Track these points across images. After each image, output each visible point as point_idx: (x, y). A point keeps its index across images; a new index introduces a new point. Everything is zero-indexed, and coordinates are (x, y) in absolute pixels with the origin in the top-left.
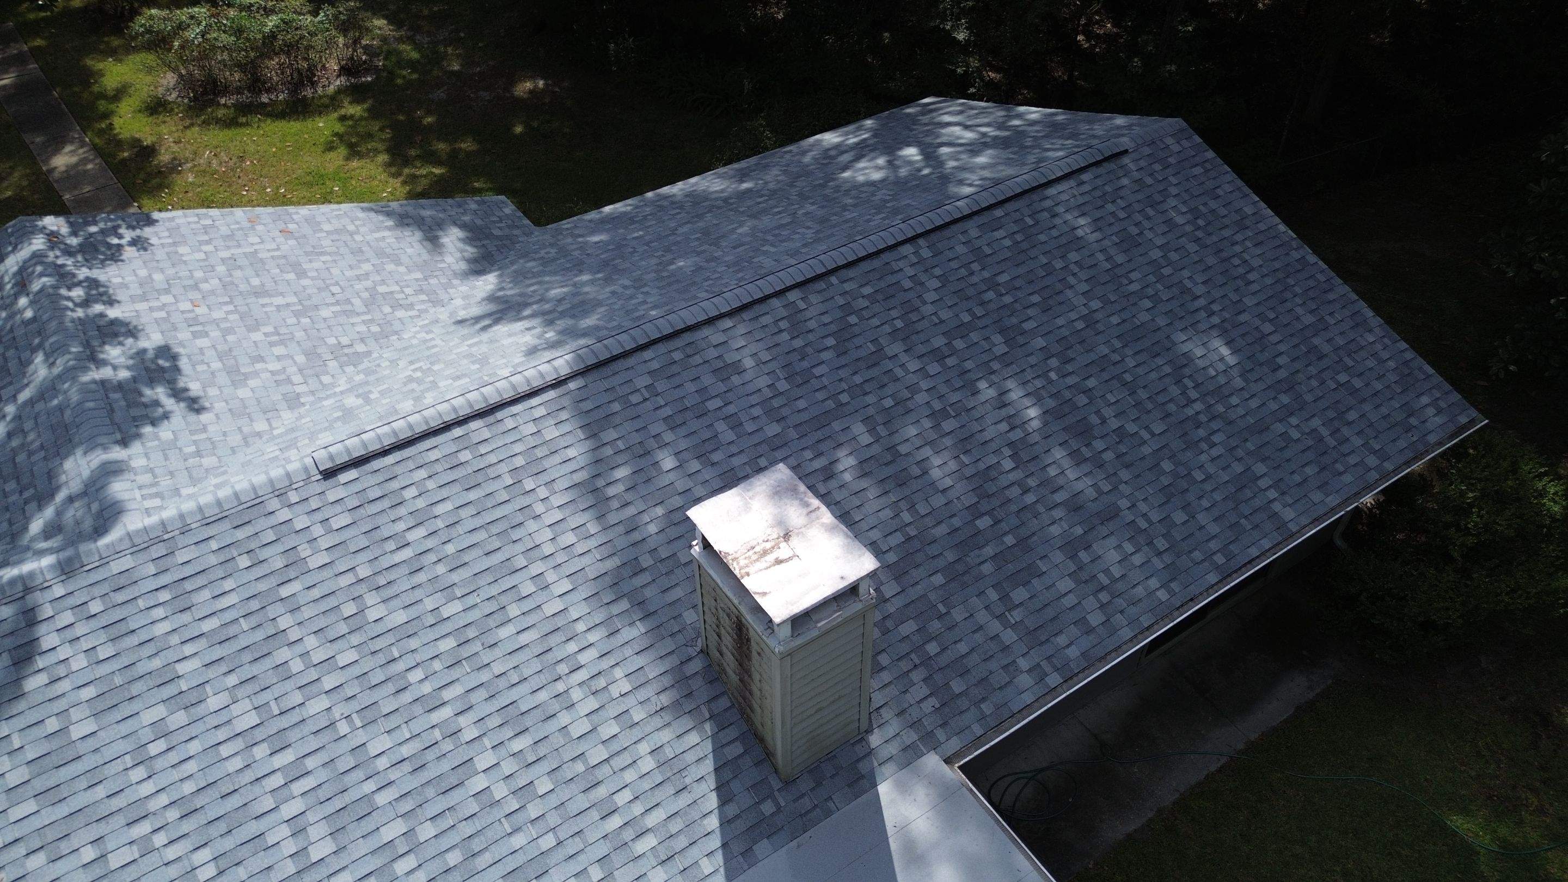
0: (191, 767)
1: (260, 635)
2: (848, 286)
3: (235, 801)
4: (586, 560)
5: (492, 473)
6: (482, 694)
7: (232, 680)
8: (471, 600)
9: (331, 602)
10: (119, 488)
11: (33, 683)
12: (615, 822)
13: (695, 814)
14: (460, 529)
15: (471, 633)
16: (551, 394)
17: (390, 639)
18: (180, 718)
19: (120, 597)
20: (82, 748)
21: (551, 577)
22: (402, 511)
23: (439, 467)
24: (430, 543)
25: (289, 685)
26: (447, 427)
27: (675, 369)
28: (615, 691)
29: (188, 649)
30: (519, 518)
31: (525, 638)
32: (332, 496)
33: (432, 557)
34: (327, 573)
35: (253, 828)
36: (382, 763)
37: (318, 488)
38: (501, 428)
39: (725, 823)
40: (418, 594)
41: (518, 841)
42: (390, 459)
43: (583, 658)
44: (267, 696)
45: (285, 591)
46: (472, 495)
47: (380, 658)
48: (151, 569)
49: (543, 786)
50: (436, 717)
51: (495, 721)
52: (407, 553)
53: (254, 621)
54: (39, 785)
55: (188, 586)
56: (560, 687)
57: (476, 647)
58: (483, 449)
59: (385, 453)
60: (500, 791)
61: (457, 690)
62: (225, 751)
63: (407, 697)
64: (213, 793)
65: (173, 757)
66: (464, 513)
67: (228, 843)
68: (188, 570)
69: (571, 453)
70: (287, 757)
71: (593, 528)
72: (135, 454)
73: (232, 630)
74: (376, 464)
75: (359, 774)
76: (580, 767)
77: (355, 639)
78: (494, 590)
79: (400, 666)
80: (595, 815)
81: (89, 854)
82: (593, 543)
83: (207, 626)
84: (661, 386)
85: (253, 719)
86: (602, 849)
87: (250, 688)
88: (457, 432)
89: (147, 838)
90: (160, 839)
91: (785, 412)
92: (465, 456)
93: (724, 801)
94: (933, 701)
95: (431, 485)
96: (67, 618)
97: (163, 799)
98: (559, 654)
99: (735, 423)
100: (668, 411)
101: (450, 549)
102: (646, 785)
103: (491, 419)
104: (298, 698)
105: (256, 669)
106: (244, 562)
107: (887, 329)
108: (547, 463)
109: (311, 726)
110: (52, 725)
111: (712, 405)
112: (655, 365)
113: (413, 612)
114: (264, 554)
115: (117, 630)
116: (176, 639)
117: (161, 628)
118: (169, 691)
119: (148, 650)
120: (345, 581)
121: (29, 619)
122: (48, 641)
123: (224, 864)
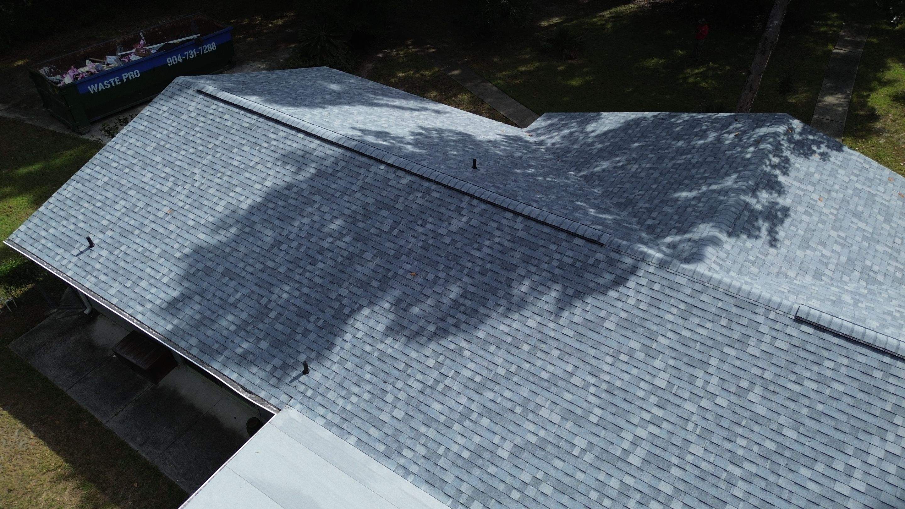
0: (626, 377)
1: (699, 356)
3: (627, 406)
5: (883, 395)
6: (763, 484)
7: (672, 362)
8: (803, 439)
9: (740, 373)
10: (710, 251)
11: (613, 294)
14: (835, 404)
15: (787, 453)
17: (748, 414)
18: (641, 356)
19: (668, 291)
20: (604, 332)
21: (857, 474)
22: (816, 368)
23: (857, 366)
24: (812, 395)
25: (689, 387)
26: (884, 352)
29: (670, 334)
30: (874, 430)
31: (811, 485)
32: (789, 331)
33: (807, 402)
34: (751, 360)
35: (622, 423)
36: (690, 458)
37: (787, 321)
40: (781, 410)
42: (836, 340)
44: (677, 382)
45: (726, 350)
46: (860, 395)
47: (735, 418)
48: (689, 292)
50: (731, 468)
52: (797, 388)
53: (703, 348)
54: (580, 329)
55: (695, 311)
57: (783, 462)
58: (891, 380)
59: (836, 335)
61: (753, 469)
62: (643, 385)
63: (728, 445)
64: (623, 395)
65: (625, 367)
66: (846, 399)
67: (610, 418)
68: (701, 305)
70: (658, 412)
72: (729, 243)
73: (691, 344)
74: (826, 336)
75: (677, 451)
77: (733, 399)
78: (820, 448)
79: (739, 430)
81: (570, 368)
83: (685, 333)
85: (663, 385)
87: (674, 372)
88: (887, 359)
89: (590, 384)
90: (592, 390)
92: (878, 374)
95: (844, 370)
96: (644, 282)
97: (607, 377)
101: (820, 407)
104: (686, 395)
105: (684, 368)
106: (724, 322)
109: (679, 412)
110: (603, 314)
113: (770, 415)
114: (734, 326)
115: (654, 302)
116: (669, 326)
117: (669, 317)
118: (648, 342)
119: (657, 320)
120: (755, 371)
121: (633, 270)
122: (631, 284)
123: (601, 423)
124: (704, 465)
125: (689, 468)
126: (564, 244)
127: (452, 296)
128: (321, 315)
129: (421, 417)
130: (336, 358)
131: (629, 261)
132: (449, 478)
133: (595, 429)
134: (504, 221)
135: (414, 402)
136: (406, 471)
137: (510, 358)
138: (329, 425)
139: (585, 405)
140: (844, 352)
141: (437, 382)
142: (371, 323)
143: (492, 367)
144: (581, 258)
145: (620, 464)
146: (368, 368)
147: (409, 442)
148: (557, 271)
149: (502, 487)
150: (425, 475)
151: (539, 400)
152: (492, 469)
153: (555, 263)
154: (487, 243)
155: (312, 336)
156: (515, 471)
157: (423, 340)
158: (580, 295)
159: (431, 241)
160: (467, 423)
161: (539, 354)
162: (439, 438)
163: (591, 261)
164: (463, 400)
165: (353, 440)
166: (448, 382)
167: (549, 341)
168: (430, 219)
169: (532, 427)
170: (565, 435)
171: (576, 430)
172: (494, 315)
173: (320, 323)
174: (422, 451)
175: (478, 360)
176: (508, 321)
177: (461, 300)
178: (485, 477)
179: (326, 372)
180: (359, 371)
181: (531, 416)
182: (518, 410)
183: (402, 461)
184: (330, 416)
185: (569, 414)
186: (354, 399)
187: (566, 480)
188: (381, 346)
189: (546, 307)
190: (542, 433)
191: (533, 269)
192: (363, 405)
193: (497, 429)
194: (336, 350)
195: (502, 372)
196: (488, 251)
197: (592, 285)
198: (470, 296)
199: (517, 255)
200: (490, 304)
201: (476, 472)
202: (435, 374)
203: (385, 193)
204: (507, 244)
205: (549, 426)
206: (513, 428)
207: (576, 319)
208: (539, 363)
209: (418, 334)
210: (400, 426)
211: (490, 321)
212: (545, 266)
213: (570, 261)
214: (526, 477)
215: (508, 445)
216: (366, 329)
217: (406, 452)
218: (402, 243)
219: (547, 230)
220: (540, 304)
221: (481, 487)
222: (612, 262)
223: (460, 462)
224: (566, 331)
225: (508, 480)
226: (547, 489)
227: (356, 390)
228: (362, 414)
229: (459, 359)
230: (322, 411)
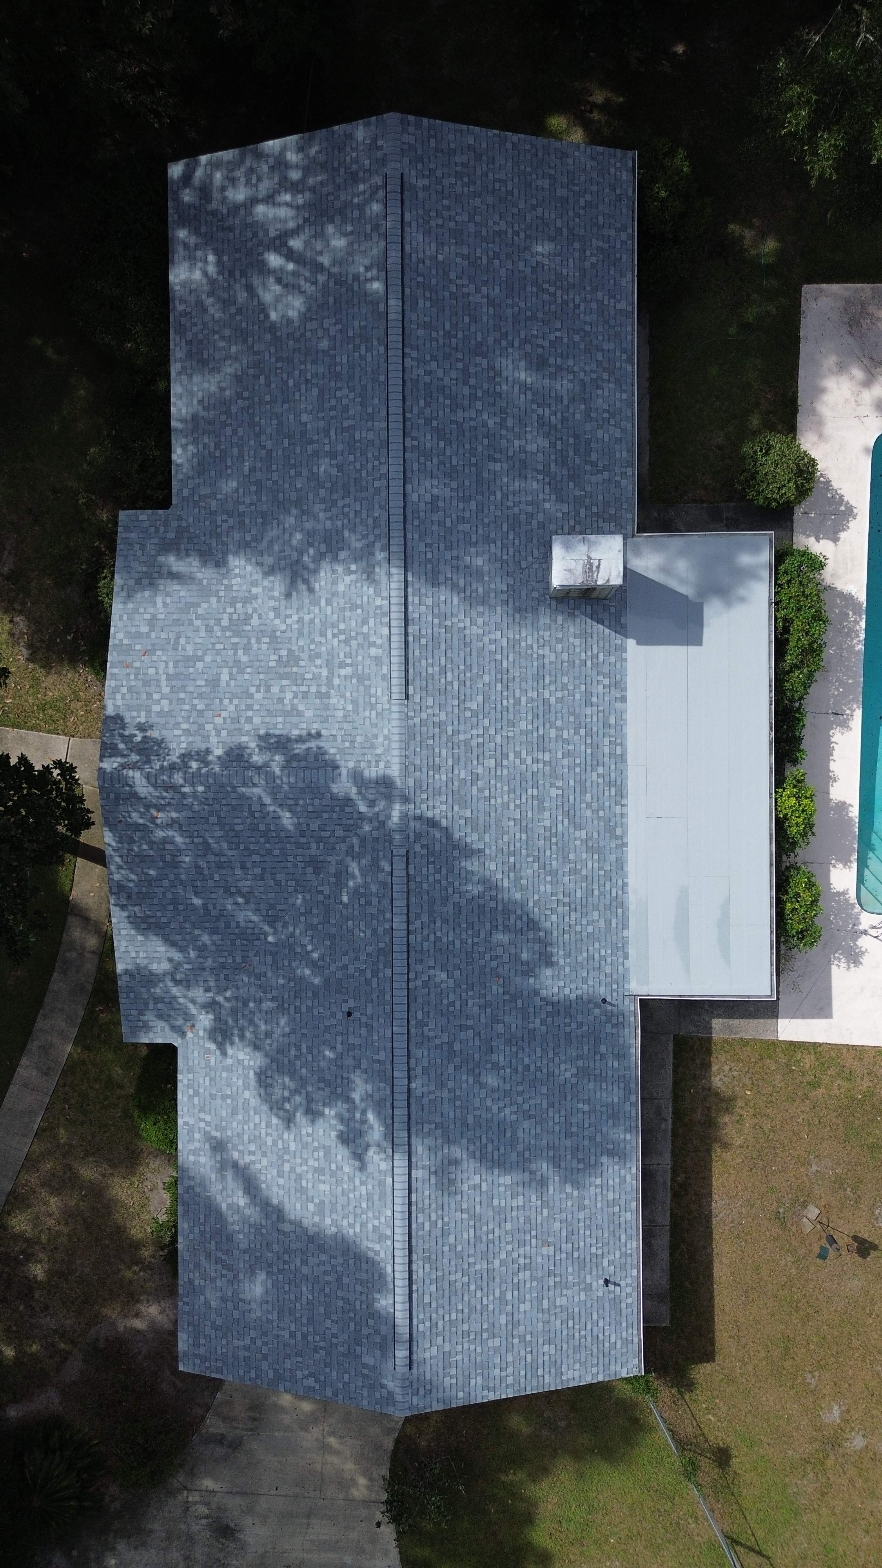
0: (499, 785)
1: (462, 748)
3: (518, 777)
4: (492, 620)
5: (436, 635)
6: (523, 683)
7: (475, 762)
8: (486, 671)
9: (462, 719)
10: (371, 773)
11: (444, 823)
12: (589, 663)
13: (601, 636)
14: (455, 660)
15: (499, 676)
16: (410, 590)
17: (487, 705)
18: (480, 783)
19: (424, 787)
20: (475, 815)
21: (492, 637)
22: (437, 677)
23: (424, 654)
24: (456, 674)
25: (486, 745)
26: (406, 642)
27: (422, 528)
28: (547, 638)
29: (456, 772)
30: (462, 635)
31: (511, 659)
32: (417, 700)
33: (462, 676)
34: (450, 716)
35: (529, 774)
36: (530, 727)
37: (411, 704)
38: (416, 620)
39: (609, 627)
40: (474, 687)
41: (577, 696)
42: (411, 671)
43: (529, 642)
44: (487, 754)
45: (450, 733)
46: (443, 647)
47: (493, 711)
48: (418, 773)
49: (565, 680)
50: (523, 702)
51: (535, 684)
52: (456, 684)
53: (456, 747)
54: (481, 831)
55: (431, 764)
56: (535, 656)
57: (505, 677)
58: (423, 633)
59: (406, 671)
60: (559, 695)
61: (518, 691)
62: (499, 773)
63: (511, 709)
64: (511, 782)
65: (493, 790)
66: (449, 655)
67: (530, 783)
68: (425, 762)
69: (442, 598)
70: (511, 756)
71: (480, 609)
73: (456, 756)
74: (411, 677)
75: (529, 736)
76: (566, 664)
77: (481, 717)
78: (487, 660)
79: (499, 706)
80: (583, 668)
81: (511, 823)
82: (486, 613)
83: (450, 762)
84: (429, 541)
85: (493, 762)
86: (595, 672)
87: (481, 758)
88: (410, 639)
89: (515, 806)
90: (518, 802)
91: (467, 493)
92: (423, 641)
93: (603, 624)
94: (612, 524)
95: (430, 661)
96: (424, 807)
97: (506, 797)
98: (523, 651)
99: (462, 520)
100: (442, 546)
101: (462, 667)
102: (583, 646)
103: (410, 622)
104: (493, 744)
105: (475, 753)
106: (431, 742)
108: (442, 610)
109: (505, 744)
110: (462, 822)
111: (448, 524)
112: (416, 536)
113: (481, 693)
114: (430, 734)
115: (438, 792)
116: (450, 775)
117: (444, 778)
118: (469, 783)
119: (450, 785)
120: (456, 711)
121: (419, 818)
122: (430, 814)
123: (536, 786)
124: (530, 718)
125: (535, 725)
126: (418, 880)
127: (500, 936)
128: (562, 1025)
129: (590, 899)
130: (585, 986)
131: (412, 824)
132: (613, 857)
133: (541, 788)
134: (419, 939)
135: (584, 911)
136: (625, 885)
137: (524, 865)
138: (626, 956)
139: (530, 801)
140: (417, 664)
141: (564, 904)
142: (549, 982)
143: (536, 874)
144: (425, 861)
145: (553, 764)
146: (579, 959)
147: (608, 896)
148: (444, 871)
149: (601, 824)
150: (619, 872)
151: (542, 831)
152: (595, 835)
153: (438, 877)
154: (445, 940)
155: (580, 1018)
156: (589, 821)
157: (542, 934)
158: (456, 846)
159: (464, 986)
160: (578, 867)
161: (512, 848)
162: (596, 879)
163: (425, 852)
164: (566, 879)
165: (625, 933)
166: (561, 897)
167: (500, 847)
168: (445, 1001)
169: (560, 826)
170: (554, 804)
171: (547, 799)
172: (500, 896)
173: (568, 1021)
174: (608, 883)
175: (536, 886)
176: (500, 883)
177: (500, 927)
178: (602, 837)
179: (597, 986)
180: (585, 963)
181: (554, 831)
182: (554, 840)
183: (620, 893)
184: (621, 960)
185: (541, 809)
186: (603, 953)
187: (578, 789)
188: (561, 961)
189: (476, 864)
190: (560, 818)
191: (450, 890)
192: (603, 944)
193: (572, 847)
194: (579, 992)
195: (536, 865)
196: (451, 934)
197: (444, 840)
198: (494, 923)
199: (444, 909)
200: (493, 904)
201: (602, 844)
202: (560, 909)
203: (439, 1061)
204: (438, 924)
205: (554, 816)
206: (566, 836)
207: (475, 837)
208: (518, 845)
209: (540, 940)
210: (602, 908)
211: (506, 897)
212: (444, 883)
213: (431, 867)
214: (589, 813)
215: (577, 834)
216: (555, 982)
217: (614, 894)
218: (476, 1009)
219: (412, 899)
220: (475, 869)
221: (608, 835)
222: (419, 836)
223: (602, 857)
224: (487, 839)
225: (596, 822)
226: (588, 797)
227: (596, 956)
228: (609, 940)
229: (542, 899)
230: (620, 968)
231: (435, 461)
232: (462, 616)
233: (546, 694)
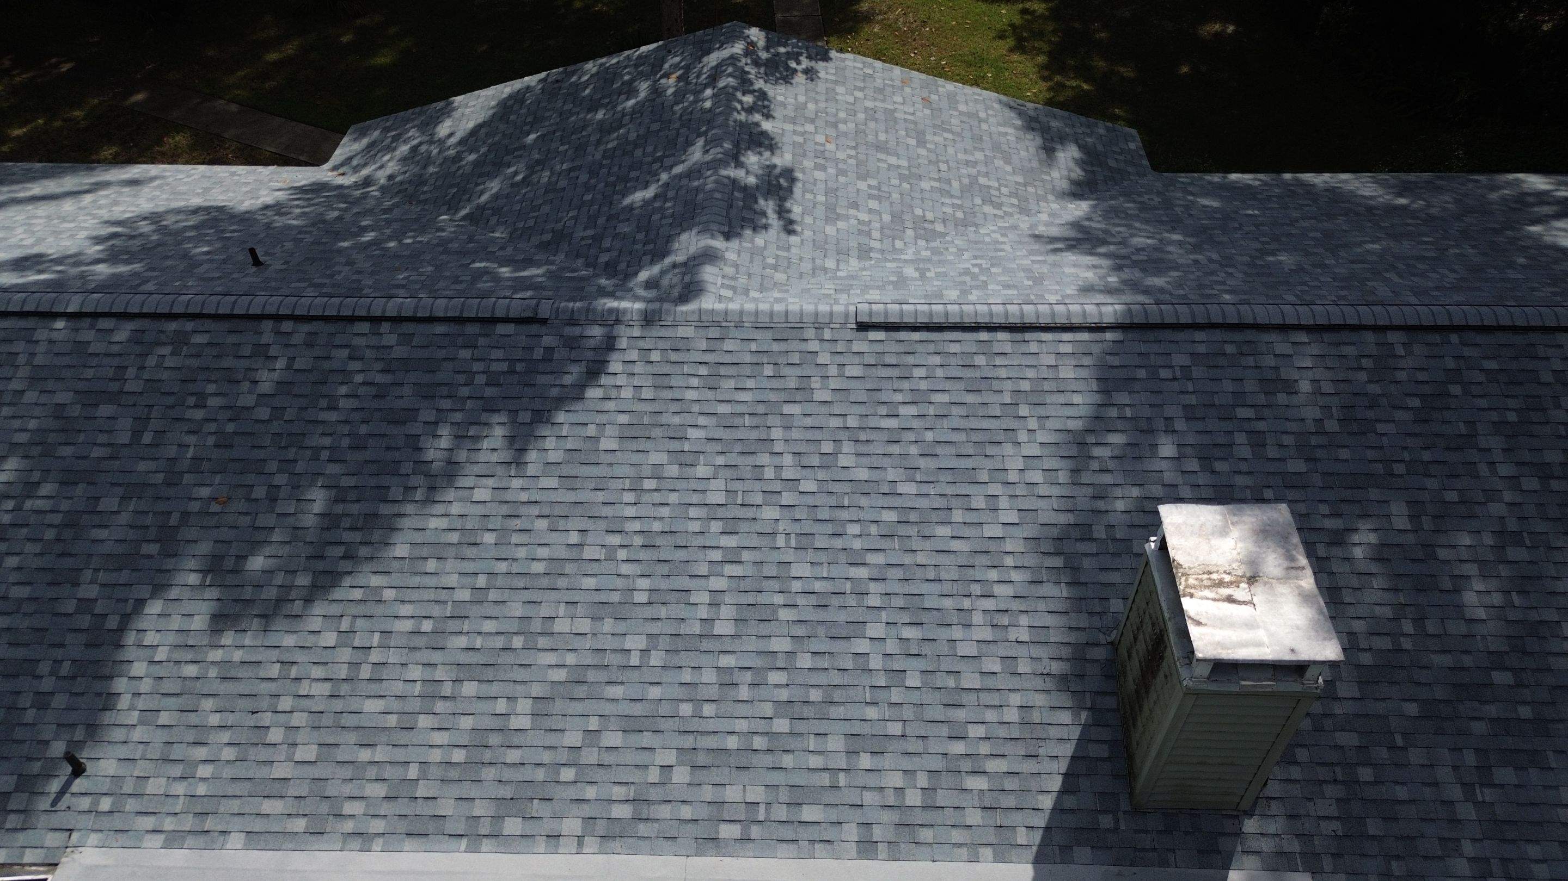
0: (665, 512)
1: (754, 435)
2: (1467, 352)
3: (681, 555)
4: (1042, 504)
5: (996, 385)
6: (899, 574)
7: (720, 460)
8: (926, 489)
9: (817, 435)
10: (709, 273)
11: (593, 393)
12: (959, 748)
13: (1034, 784)
14: (946, 423)
15: (913, 517)
16: (1085, 336)
17: (847, 488)
18: (673, 470)
19: (674, 357)
20: (603, 458)
21: (1003, 503)
22: (906, 385)
23: (953, 361)
24: (915, 424)
25: (758, 486)
26: (976, 328)
27: (1222, 361)
28: (1013, 634)
29: (702, 421)
30: (1001, 437)
31: (956, 545)
32: (856, 347)
33: (911, 436)
34: (824, 409)
35: (684, 583)
36: (797, 586)
37: (849, 335)
38: (1024, 348)
39: (1057, 810)
40: (886, 462)
41: (872, 713)
42: (916, 336)
43: (998, 590)
44: (738, 486)
45: (787, 409)
46: (970, 398)
48: (703, 345)
49: (913, 680)
50: (855, 572)
51: (899, 602)
52: (892, 423)
53: (756, 421)
54: (566, 470)
55: (723, 371)
56: (967, 603)
57: (912, 530)
58: (999, 361)
59: (915, 328)
60: (875, 663)
61: (880, 559)
62: (693, 512)
63: (838, 543)
64: (671, 540)
65: (657, 498)
66: (956, 411)
67: (664, 584)
68: (727, 358)
69: (1077, 399)
70: (730, 542)
71: (1063, 477)
72: (730, 250)
73: (737, 421)
74: (903, 335)
75: (774, 585)
76: (951, 682)
77: (821, 475)
78: (949, 490)
79: (845, 515)
80: (944, 731)
81: (574, 538)
82: (1055, 491)
83: (723, 409)
84: (1196, 373)
85: (720, 498)
86: (936, 763)
87: (729, 473)
88: (984, 336)
89: (613, 548)
90: (622, 554)
91: (1320, 453)
92: (980, 360)
93: (1065, 790)
94: (1336, 826)
95: (940, 373)
96: (633, 355)
97: (637, 526)
98: (977, 574)
99: (1258, 442)
100: (1192, 400)
101: (929, 436)
102: (1002, 732)
103: (1018, 336)
104: (758, 499)
105: (740, 460)
106: (768, 370)
107: (1494, 416)
108: (1049, 399)
109: (759, 527)
110: (591, 431)
111: (1242, 413)
112: (1202, 349)
113: (876, 475)
114: (786, 371)
115: (661, 381)
116: (696, 408)
117: (691, 395)
118: (675, 446)
119: (675, 407)
120: (835, 422)
121: (610, 344)
122: (615, 366)
123: (656, 598)
124: (818, 586)
125: (800, 600)
126: (482, 341)
127: (317, 508)
128: (58, 653)
129: (352, 737)
130: (134, 717)
131: (596, 331)
132: (447, 807)
133: (649, 612)
134: (359, 342)
135: (326, 720)
136: (363, 839)
137: (470, 567)
138: (174, 840)
139: (620, 583)
140: (931, 348)
141: (355, 665)
142: (176, 622)
143: (443, 595)
144: (519, 354)
145: (706, 645)
146: (208, 704)
147: (348, 789)
148: (489, 392)
149: (540, 775)
150: (402, 826)
151: (545, 611)
152: (513, 756)
153: (481, 379)
154: (343, 390)
155: (60, 701)
156: (551, 739)
157: (297, 607)
158: (542, 416)
159: (230, 428)
160: (440, 706)
161: (516, 538)
162: (400, 755)
163: (538, 354)
164: (415, 672)
165: (237, 840)
166: (375, 657)
167: (524, 510)
168: (211, 388)
169: (551, 658)
170: (607, 643)
171: (622, 627)
172: (409, 508)
173: (66, 668)
174: (379, 790)
175: (415, 595)
176: (439, 509)
177: (339, 509)
178: (508, 774)
179: (123, 751)
180: (193, 719)
181: (542, 642)
182: (518, 642)
183: (349, 826)
184: (169, 824)
185: (599, 611)
186: (205, 771)
187: (638, 709)
188: (216, 655)
189: (495, 457)
190: (570, 659)
191: (446, 404)
192: (227, 772)
193: (494, 689)
194: (124, 702)
195: (465, 595)
196: (352, 403)
197: (554, 392)
198: (352, 495)
199: (407, 390)
200: (396, 492)
201: (489, 774)
202: (346, 654)
203: (89, 373)
204: (379, 378)
205: (577, 643)
206: (521, 674)
207: (553, 457)
208: (522, 553)
209: (280, 601)
210: (316, 772)
211: (406, 523)
212: (465, 391)
213: (504, 366)
214: (573, 738)
215: (524, 706)
216: (171, 638)
217: (349, 809)
218: (172, 451)
219: (440, 329)
220: (482, 457)
221: (507, 792)
222: (572, 344)
223: (454, 774)
224: (545, 482)
225: (547, 757)
226: (613, 739)
227: (201, 753)
228: (232, 789)
229: (379, 610)
230: (148, 822)
231: (1373, 389)
232: (1041, 437)
233: (875, 630)
